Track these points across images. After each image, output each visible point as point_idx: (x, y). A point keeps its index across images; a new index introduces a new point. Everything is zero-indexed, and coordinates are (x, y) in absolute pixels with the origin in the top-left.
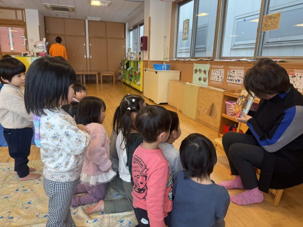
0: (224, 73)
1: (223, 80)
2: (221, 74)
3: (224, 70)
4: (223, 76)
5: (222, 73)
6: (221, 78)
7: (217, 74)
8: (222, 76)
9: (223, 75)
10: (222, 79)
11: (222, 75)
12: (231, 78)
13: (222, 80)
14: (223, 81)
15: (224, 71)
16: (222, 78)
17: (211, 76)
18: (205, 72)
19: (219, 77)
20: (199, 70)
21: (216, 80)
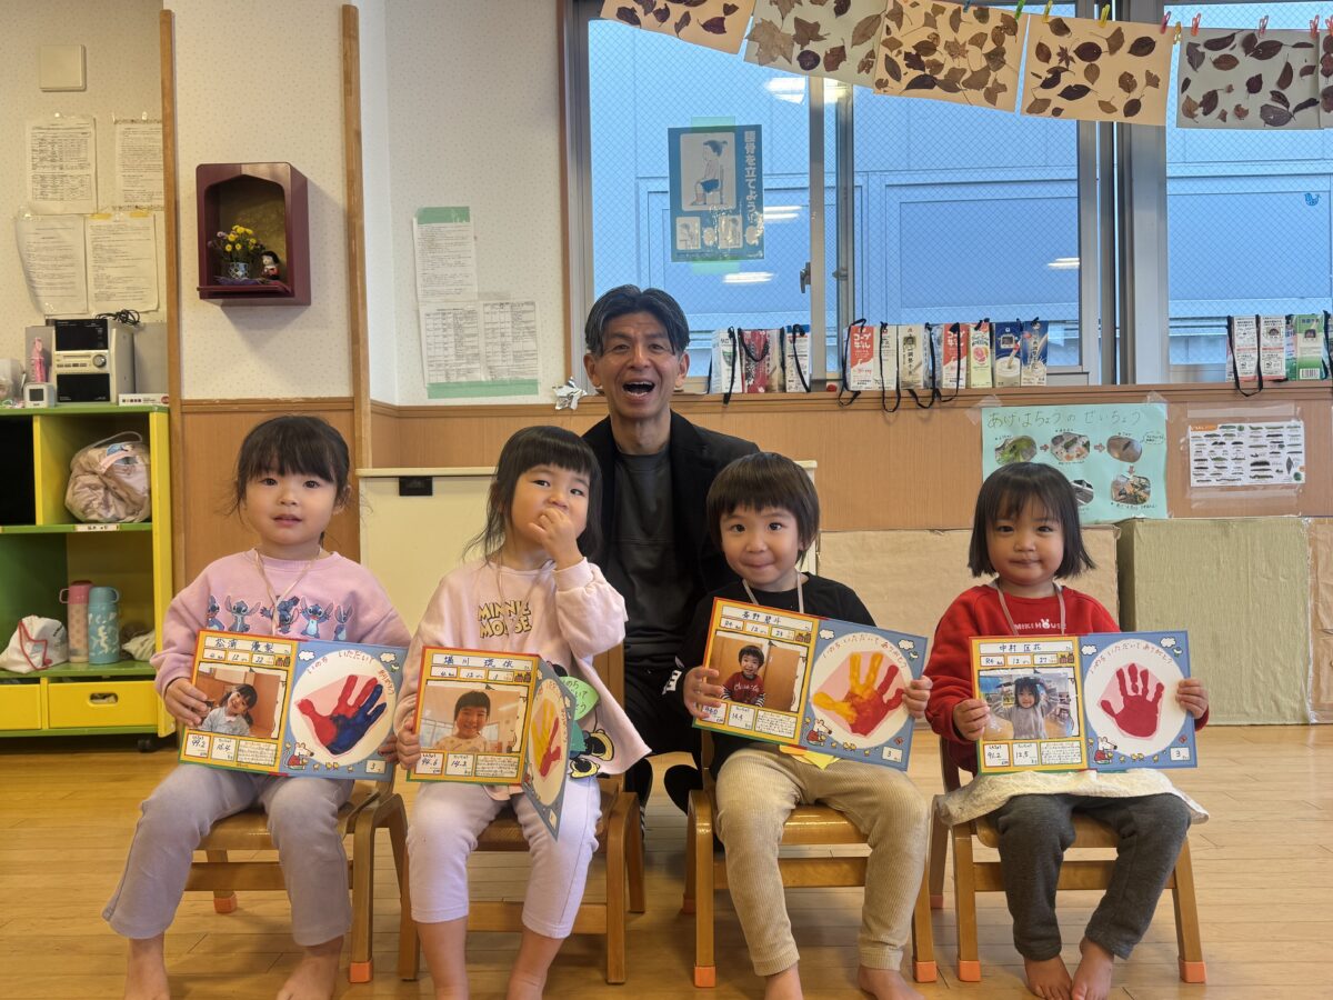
0: (1301, 440)
1: (1303, 474)
2: (1281, 446)
3: (1301, 423)
4: (1302, 457)
5: (1286, 440)
6: (1284, 468)
7: (1245, 451)
8: (1292, 457)
9: (1302, 448)
10: (1294, 470)
11: (1287, 449)
13: (1297, 476)
14: (1303, 480)
15: (1301, 431)
16: (1290, 464)
17: (1194, 464)
18: (1123, 448)
19: (1266, 463)
20: (1056, 440)
21: (1246, 481)
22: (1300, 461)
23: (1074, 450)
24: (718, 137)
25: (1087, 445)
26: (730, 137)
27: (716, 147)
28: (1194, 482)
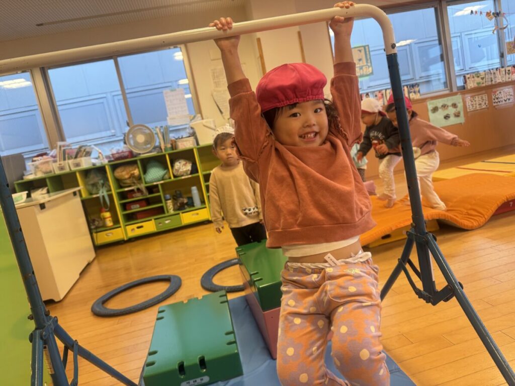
0: (487, 98)
2: (483, 100)
3: (486, 95)
5: (484, 98)
7: (477, 102)
9: (487, 100)
12: (499, 100)
13: (487, 106)
16: (485, 103)
17: (468, 107)
18: (454, 106)
19: (481, 104)
20: (442, 106)
21: (478, 108)
22: (487, 102)
23: (446, 108)
24: (360, 49)
25: (448, 106)
26: (363, 48)
27: (360, 51)
28: (468, 110)
